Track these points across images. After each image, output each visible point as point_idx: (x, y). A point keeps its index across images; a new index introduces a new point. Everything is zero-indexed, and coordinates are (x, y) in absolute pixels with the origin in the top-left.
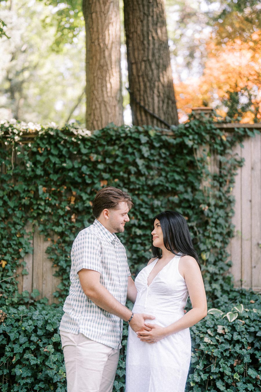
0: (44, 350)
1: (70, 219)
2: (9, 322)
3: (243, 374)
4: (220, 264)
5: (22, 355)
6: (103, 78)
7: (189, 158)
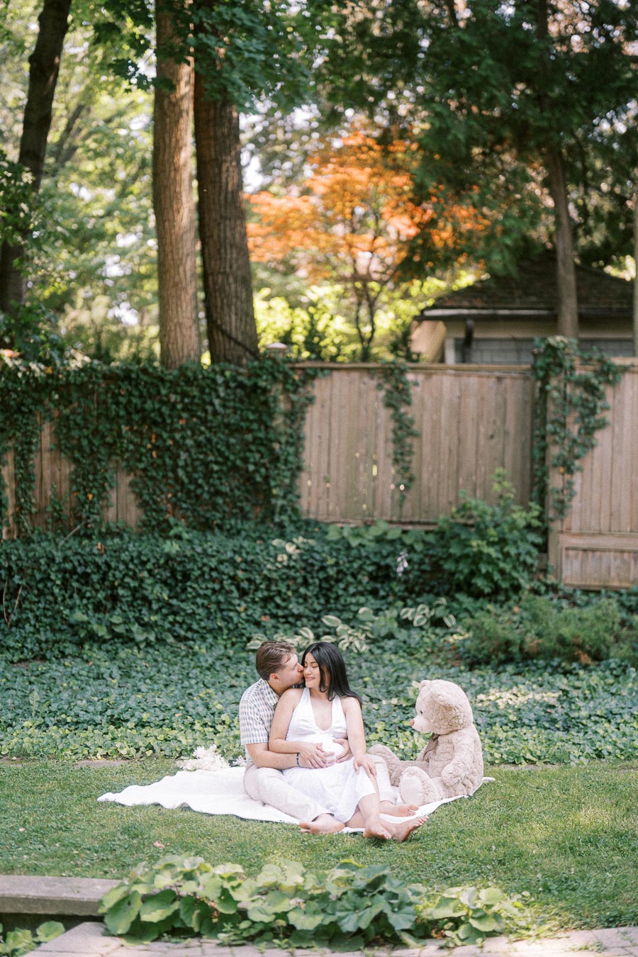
0: (140, 575)
1: (151, 455)
2: (109, 553)
3: (296, 591)
4: (290, 496)
5: (122, 579)
6: (179, 298)
7: (262, 398)
